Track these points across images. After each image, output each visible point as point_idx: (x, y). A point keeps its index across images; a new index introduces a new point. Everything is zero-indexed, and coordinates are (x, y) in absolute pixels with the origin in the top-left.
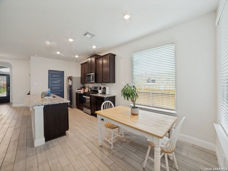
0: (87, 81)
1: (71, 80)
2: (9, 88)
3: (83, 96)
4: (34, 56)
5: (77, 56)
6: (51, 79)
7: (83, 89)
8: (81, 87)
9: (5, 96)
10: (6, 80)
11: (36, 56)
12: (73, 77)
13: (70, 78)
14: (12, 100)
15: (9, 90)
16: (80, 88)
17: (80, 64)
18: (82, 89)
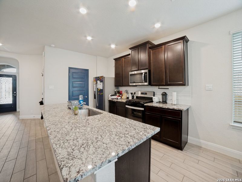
0: (130, 83)
1: (101, 81)
2: (15, 92)
3: (127, 106)
4: (50, 46)
5: (113, 46)
6: (72, 80)
7: (118, 95)
8: (115, 92)
9: (11, 102)
10: (11, 82)
11: (54, 45)
12: (104, 77)
13: (100, 79)
14: (19, 108)
15: (15, 95)
16: (114, 94)
17: (114, 59)
18: (116, 95)
